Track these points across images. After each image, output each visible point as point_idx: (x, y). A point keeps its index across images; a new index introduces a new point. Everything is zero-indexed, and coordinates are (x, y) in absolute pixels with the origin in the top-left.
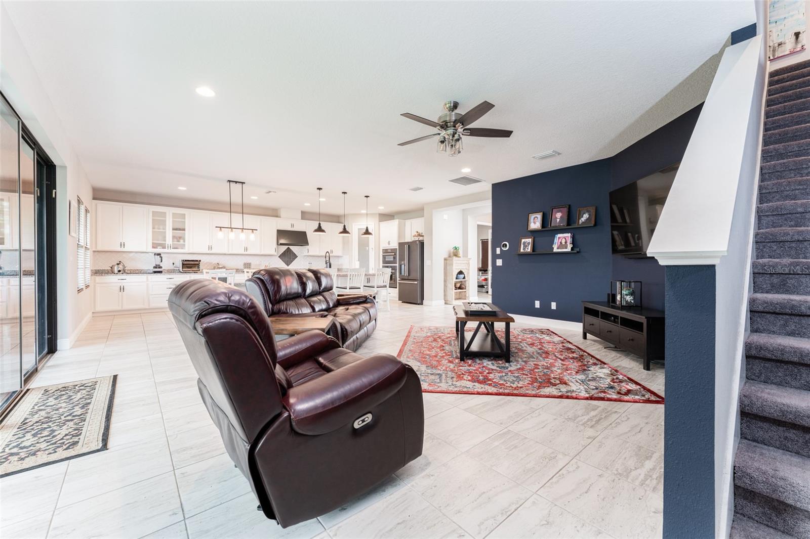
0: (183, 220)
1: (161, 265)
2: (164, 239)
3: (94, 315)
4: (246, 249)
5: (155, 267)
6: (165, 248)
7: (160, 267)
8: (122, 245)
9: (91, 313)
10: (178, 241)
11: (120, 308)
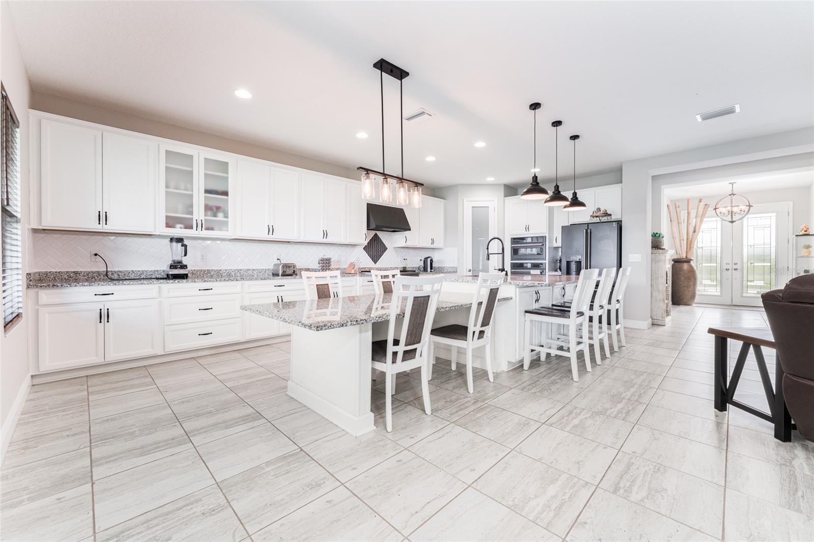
0: (225, 175)
1: (184, 263)
2: (189, 209)
3: (36, 381)
4: (325, 234)
5: (173, 267)
6: (191, 228)
7: (184, 267)
8: (103, 217)
9: (29, 376)
10: (215, 216)
11: (100, 360)
